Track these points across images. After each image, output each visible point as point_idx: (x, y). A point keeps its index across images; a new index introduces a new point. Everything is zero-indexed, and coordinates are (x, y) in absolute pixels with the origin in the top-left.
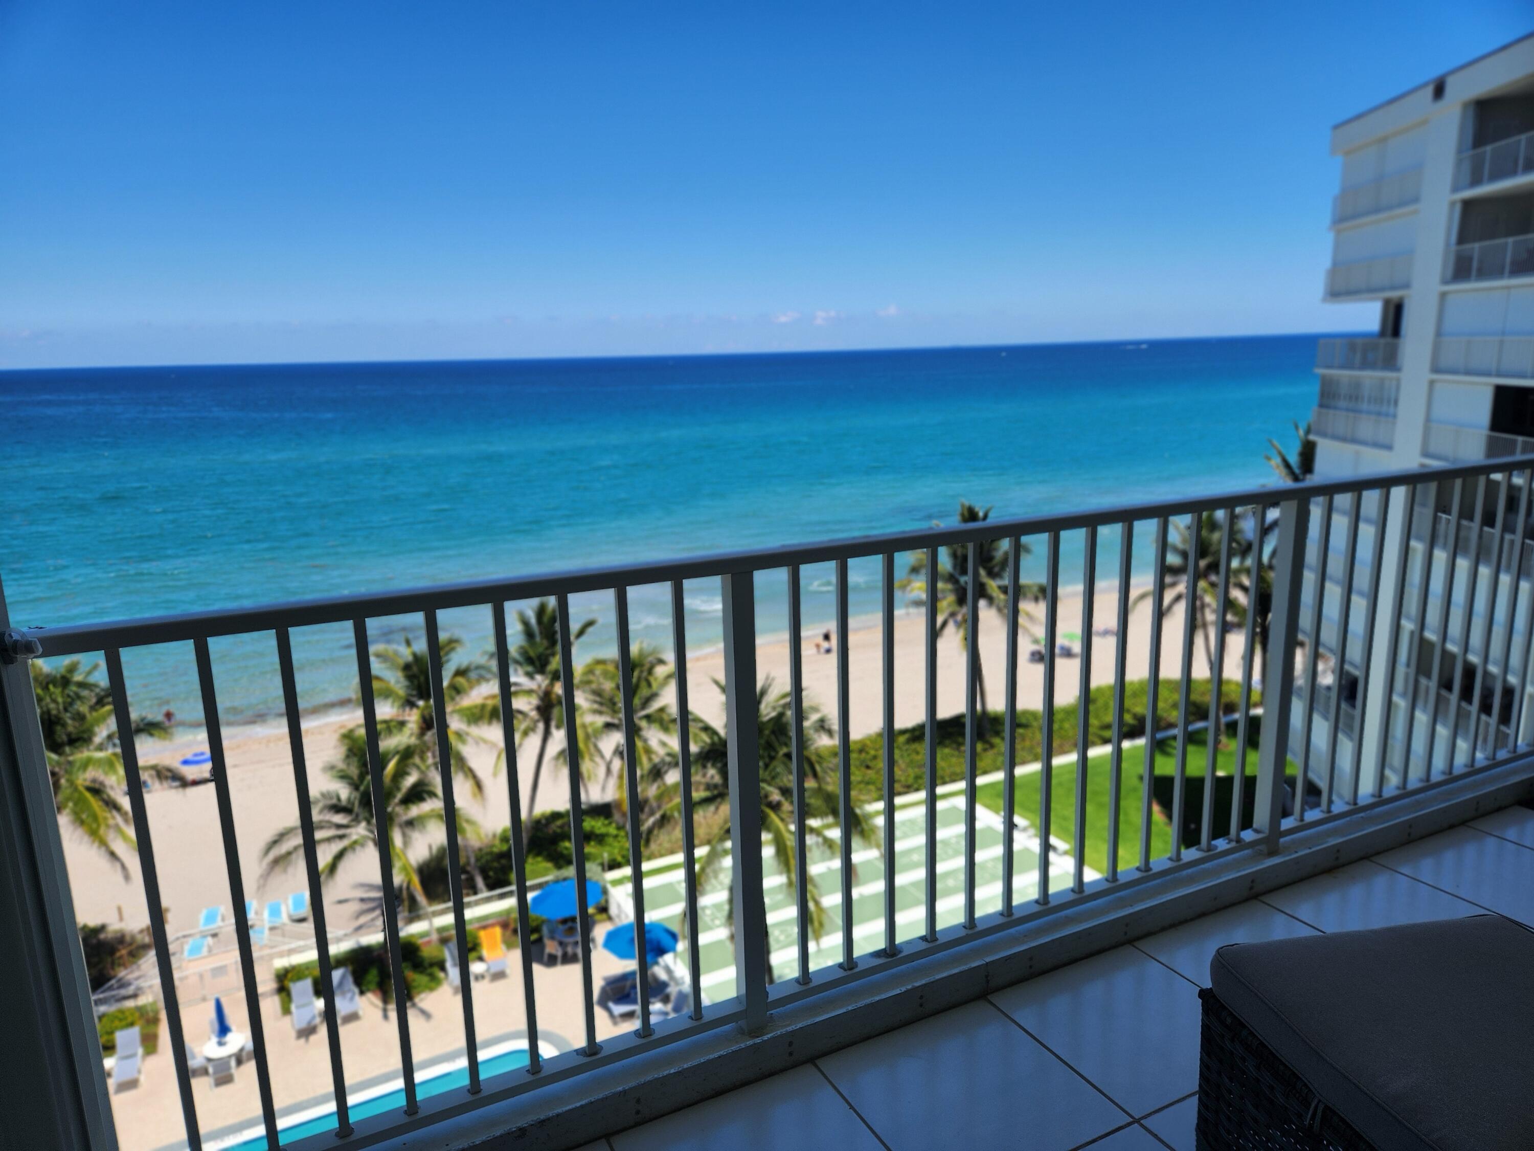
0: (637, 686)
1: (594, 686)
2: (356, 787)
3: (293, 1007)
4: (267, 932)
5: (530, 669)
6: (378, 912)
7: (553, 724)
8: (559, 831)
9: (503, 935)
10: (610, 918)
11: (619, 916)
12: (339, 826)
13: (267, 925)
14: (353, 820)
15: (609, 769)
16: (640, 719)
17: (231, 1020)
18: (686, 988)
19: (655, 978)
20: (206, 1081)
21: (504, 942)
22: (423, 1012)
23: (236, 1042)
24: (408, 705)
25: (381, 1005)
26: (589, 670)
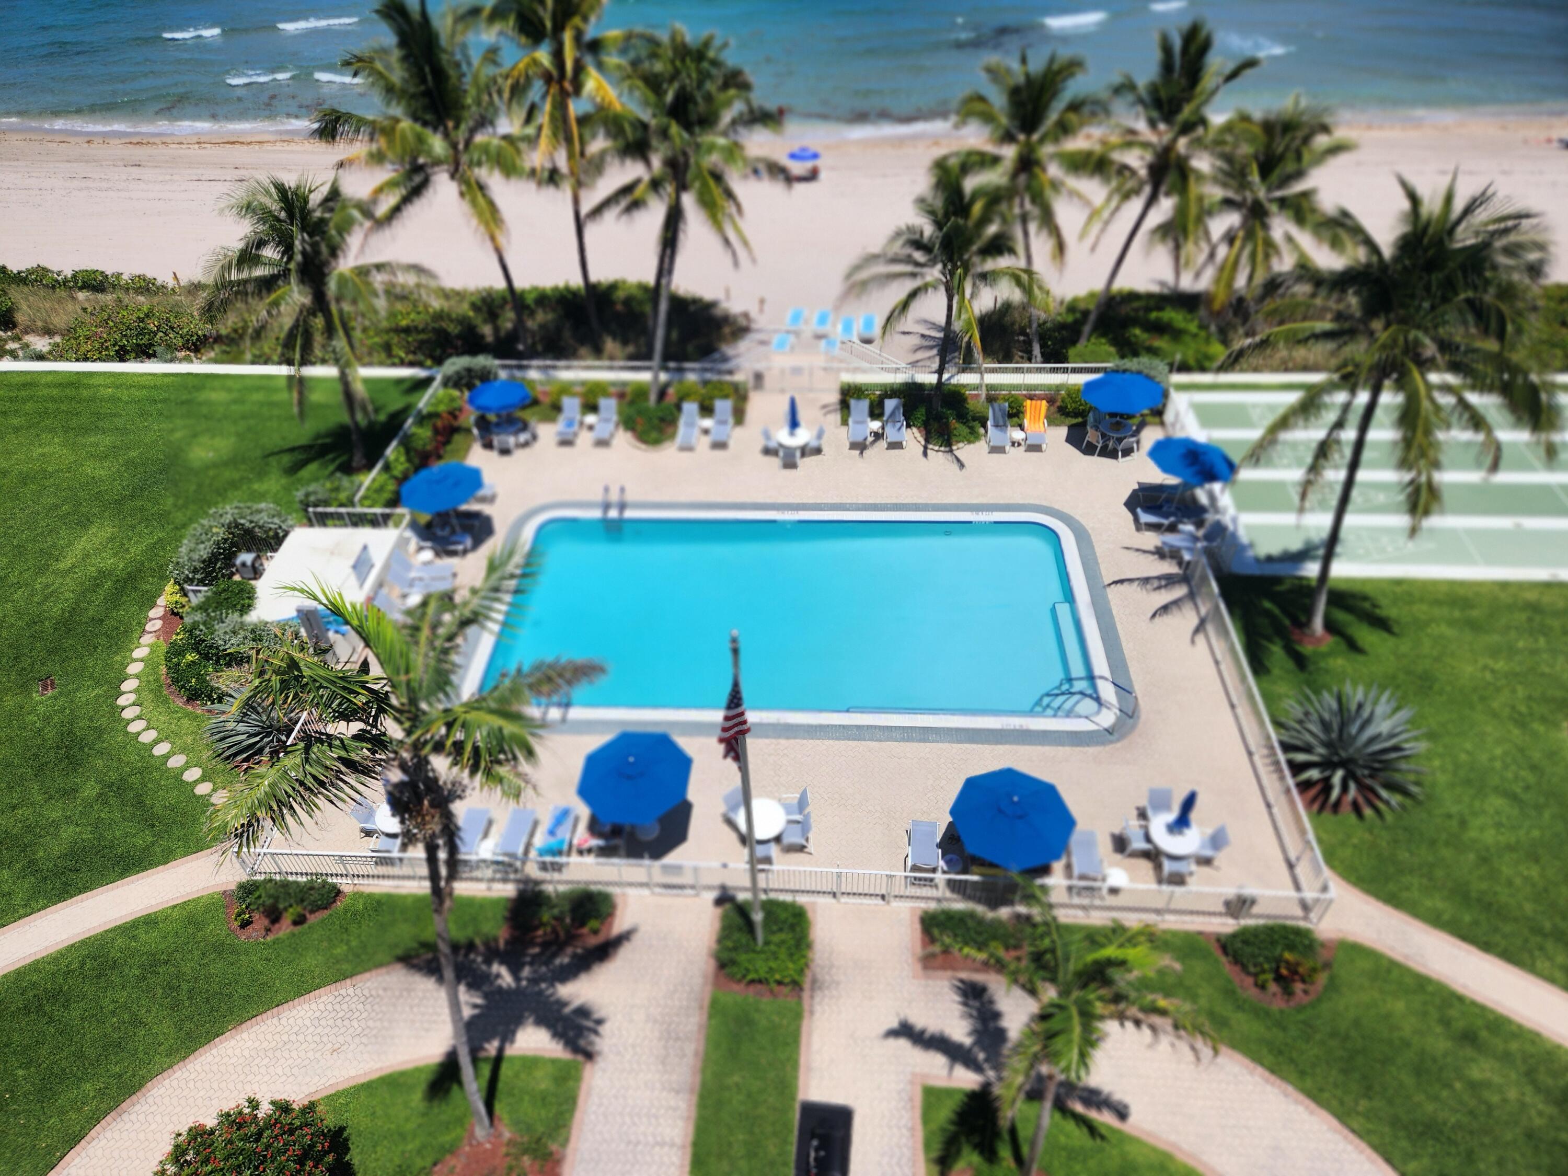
0: (1281, 158)
1: (1227, 149)
2: (939, 225)
3: (850, 421)
4: (838, 344)
5: (1155, 114)
6: (935, 352)
7: (1163, 189)
8: (1132, 314)
9: (1048, 410)
10: (1162, 424)
11: (1173, 425)
12: (917, 264)
13: (839, 339)
14: (930, 260)
15: (1212, 255)
16: (1271, 201)
17: (802, 415)
18: (1227, 520)
19: (1194, 500)
20: (775, 462)
21: (1047, 417)
22: (958, 460)
23: (803, 436)
24: (1008, 138)
25: (923, 442)
26: (1228, 128)
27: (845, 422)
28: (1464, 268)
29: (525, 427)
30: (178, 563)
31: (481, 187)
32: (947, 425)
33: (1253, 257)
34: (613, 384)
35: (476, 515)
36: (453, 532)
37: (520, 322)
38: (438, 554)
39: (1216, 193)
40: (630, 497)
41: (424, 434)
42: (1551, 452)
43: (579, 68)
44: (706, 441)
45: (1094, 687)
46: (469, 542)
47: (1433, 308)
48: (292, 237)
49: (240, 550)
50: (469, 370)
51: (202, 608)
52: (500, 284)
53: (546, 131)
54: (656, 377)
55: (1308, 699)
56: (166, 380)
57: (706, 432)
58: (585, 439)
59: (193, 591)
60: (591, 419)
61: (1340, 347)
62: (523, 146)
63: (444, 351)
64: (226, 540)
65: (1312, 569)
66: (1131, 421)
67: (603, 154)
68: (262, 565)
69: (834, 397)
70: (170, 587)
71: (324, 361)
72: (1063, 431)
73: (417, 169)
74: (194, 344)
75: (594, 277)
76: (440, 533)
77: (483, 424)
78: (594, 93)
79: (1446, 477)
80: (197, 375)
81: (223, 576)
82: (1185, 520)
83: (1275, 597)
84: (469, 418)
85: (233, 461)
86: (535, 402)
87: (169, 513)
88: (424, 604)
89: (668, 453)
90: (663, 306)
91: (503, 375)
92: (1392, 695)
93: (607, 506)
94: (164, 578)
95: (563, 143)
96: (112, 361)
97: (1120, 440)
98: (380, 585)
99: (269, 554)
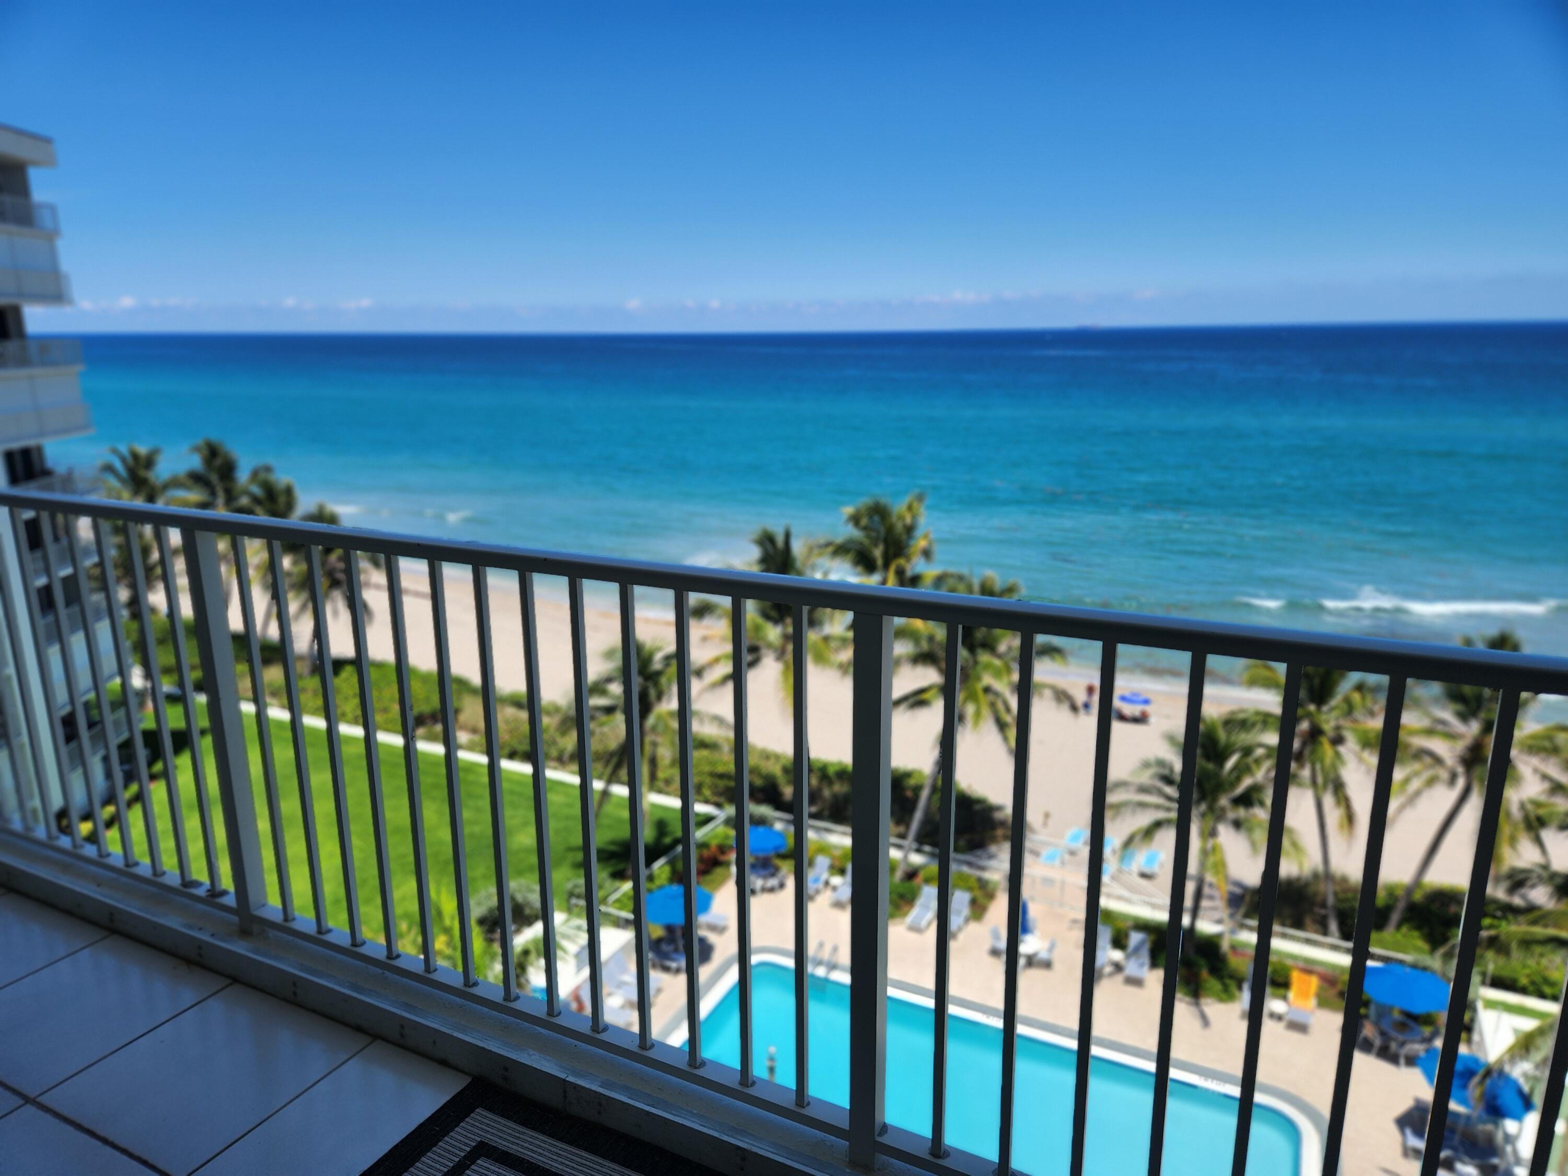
9: (1321, 989)
21: (1318, 996)
22: (1204, 1017)
23: (1034, 945)
29: (776, 874)
32: (1198, 976)
35: (701, 940)
36: (674, 950)
40: (841, 961)
54: (905, 857)
58: (826, 898)
60: (836, 881)
69: (1081, 917)
72: (1339, 1018)
82: (1466, 1159)
89: (896, 930)
93: (818, 963)
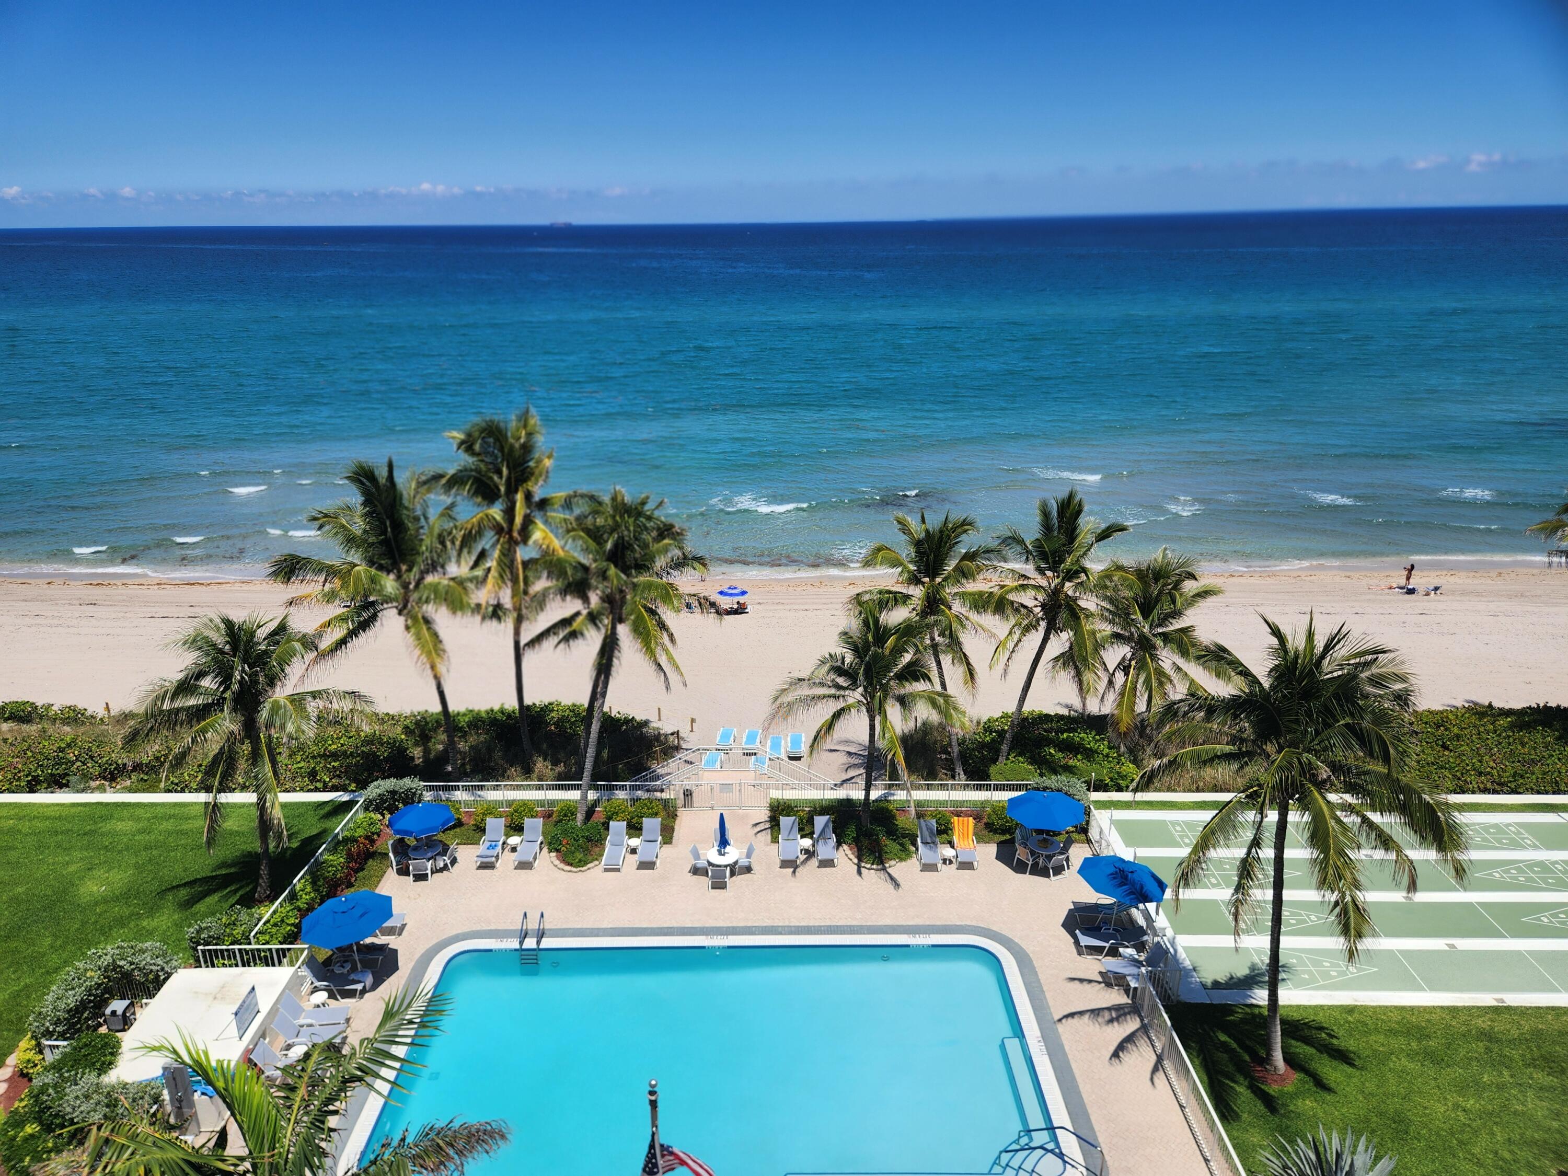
1: (1109, 593)
2: (858, 653)
3: (780, 839)
4: (767, 762)
6: (861, 769)
7: (1057, 624)
8: (1045, 734)
9: (976, 827)
10: (1088, 841)
11: (1099, 842)
12: (840, 688)
13: (767, 756)
14: (851, 684)
15: (1111, 683)
16: (1154, 635)
17: (731, 835)
18: (1166, 942)
19: (1132, 921)
20: (705, 882)
21: (975, 834)
22: (892, 878)
23: (733, 854)
24: (914, 580)
25: (856, 861)
26: (1107, 575)
27: (775, 840)
28: (1336, 696)
29: (445, 850)
30: (40, 1014)
31: (427, 621)
32: (877, 842)
33: (1148, 683)
34: (541, 803)
35: (382, 948)
36: (354, 969)
37: (451, 743)
38: (332, 996)
39: (1106, 629)
40: (548, 925)
41: (337, 860)
42: (1460, 871)
43: (528, 521)
44: (633, 860)
45: (1055, 1139)
46: (369, 980)
47: (1317, 733)
48: (232, 668)
49: (112, 997)
50: (393, 793)
51: (56, 1067)
52: (435, 707)
53: (494, 573)
54: (584, 797)
55: (1284, 1150)
56: (73, 810)
57: (634, 851)
58: (507, 860)
59: (50, 1046)
60: (514, 840)
61: (1242, 767)
62: (471, 586)
63: (370, 775)
64: (99, 985)
65: (1260, 996)
66: (1057, 839)
67: (545, 594)
68: (134, 1013)
69: (763, 815)
70: (25, 1043)
71: (244, 788)
72: (992, 849)
73: (368, 605)
74: (111, 773)
75: (528, 701)
76: (338, 970)
77: (401, 849)
78: (541, 541)
79: (1370, 897)
80: (107, 804)
81: (88, 1027)
82: (1125, 943)
83: (1227, 1028)
84: (387, 843)
85: (125, 896)
86: (459, 824)
87: (44, 955)
88: (307, 1056)
89: (594, 873)
90: (595, 727)
91: (428, 796)
92: (1369, 1141)
93: (524, 935)
94: (21, 1032)
95: (509, 584)
96: (21, 792)
97: (1049, 858)
98: (262, 1034)
99: (144, 1001)
